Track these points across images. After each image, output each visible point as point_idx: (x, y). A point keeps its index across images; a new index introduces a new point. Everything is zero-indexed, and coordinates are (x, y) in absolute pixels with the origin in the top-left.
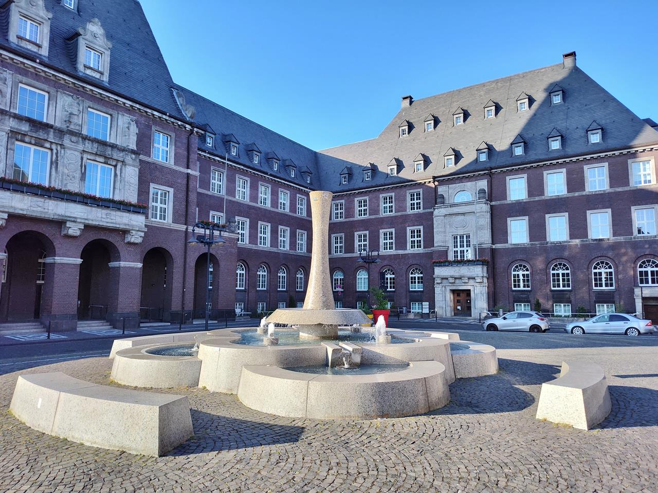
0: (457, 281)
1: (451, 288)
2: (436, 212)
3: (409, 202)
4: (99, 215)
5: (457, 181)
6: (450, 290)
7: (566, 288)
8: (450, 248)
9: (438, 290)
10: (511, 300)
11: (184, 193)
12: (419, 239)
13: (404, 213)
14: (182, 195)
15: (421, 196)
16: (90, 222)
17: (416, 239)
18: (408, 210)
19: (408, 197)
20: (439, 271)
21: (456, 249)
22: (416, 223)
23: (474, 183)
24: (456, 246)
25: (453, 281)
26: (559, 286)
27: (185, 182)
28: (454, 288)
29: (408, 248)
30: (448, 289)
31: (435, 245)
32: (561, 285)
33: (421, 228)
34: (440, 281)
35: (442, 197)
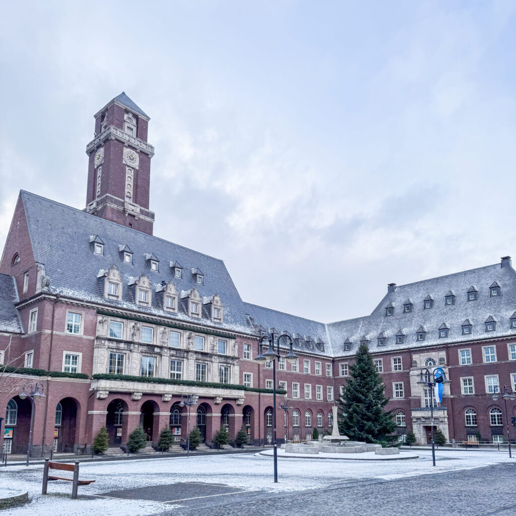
0: (427, 421)
1: (424, 425)
2: (411, 373)
3: (393, 365)
4: (228, 393)
5: (425, 352)
6: (424, 426)
7: (500, 425)
8: (422, 398)
9: (415, 426)
10: (465, 433)
11: (258, 374)
12: (401, 390)
13: (390, 372)
14: (256, 376)
15: (401, 361)
16: (225, 396)
17: (399, 390)
18: (392, 371)
19: (393, 362)
20: (415, 414)
21: (426, 398)
22: (399, 380)
23: (437, 353)
24: (426, 396)
25: (424, 420)
26: (495, 423)
27: (257, 368)
28: (426, 425)
29: (394, 397)
30: (422, 425)
31: (412, 395)
32: (497, 423)
33: (402, 383)
34: (415, 421)
35: (416, 362)
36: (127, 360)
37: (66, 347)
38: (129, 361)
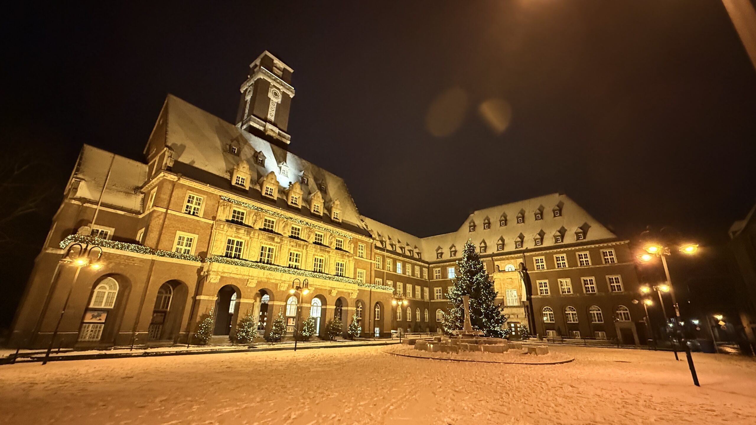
2: (495, 276)
4: (342, 286)
5: (505, 259)
7: (575, 322)
8: (505, 297)
10: (544, 329)
14: (369, 273)
16: (340, 289)
21: (509, 298)
23: (515, 260)
27: (370, 266)
32: (572, 320)
36: (246, 247)
37: (181, 227)
38: (247, 248)
